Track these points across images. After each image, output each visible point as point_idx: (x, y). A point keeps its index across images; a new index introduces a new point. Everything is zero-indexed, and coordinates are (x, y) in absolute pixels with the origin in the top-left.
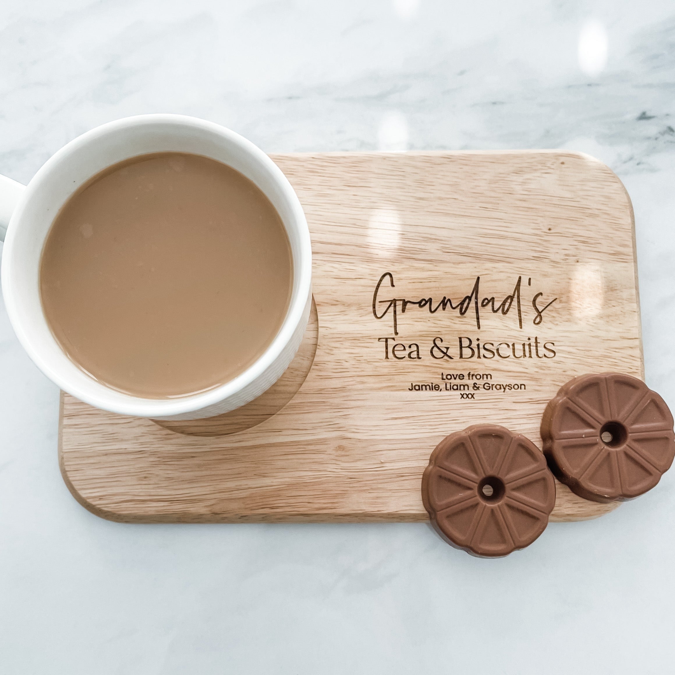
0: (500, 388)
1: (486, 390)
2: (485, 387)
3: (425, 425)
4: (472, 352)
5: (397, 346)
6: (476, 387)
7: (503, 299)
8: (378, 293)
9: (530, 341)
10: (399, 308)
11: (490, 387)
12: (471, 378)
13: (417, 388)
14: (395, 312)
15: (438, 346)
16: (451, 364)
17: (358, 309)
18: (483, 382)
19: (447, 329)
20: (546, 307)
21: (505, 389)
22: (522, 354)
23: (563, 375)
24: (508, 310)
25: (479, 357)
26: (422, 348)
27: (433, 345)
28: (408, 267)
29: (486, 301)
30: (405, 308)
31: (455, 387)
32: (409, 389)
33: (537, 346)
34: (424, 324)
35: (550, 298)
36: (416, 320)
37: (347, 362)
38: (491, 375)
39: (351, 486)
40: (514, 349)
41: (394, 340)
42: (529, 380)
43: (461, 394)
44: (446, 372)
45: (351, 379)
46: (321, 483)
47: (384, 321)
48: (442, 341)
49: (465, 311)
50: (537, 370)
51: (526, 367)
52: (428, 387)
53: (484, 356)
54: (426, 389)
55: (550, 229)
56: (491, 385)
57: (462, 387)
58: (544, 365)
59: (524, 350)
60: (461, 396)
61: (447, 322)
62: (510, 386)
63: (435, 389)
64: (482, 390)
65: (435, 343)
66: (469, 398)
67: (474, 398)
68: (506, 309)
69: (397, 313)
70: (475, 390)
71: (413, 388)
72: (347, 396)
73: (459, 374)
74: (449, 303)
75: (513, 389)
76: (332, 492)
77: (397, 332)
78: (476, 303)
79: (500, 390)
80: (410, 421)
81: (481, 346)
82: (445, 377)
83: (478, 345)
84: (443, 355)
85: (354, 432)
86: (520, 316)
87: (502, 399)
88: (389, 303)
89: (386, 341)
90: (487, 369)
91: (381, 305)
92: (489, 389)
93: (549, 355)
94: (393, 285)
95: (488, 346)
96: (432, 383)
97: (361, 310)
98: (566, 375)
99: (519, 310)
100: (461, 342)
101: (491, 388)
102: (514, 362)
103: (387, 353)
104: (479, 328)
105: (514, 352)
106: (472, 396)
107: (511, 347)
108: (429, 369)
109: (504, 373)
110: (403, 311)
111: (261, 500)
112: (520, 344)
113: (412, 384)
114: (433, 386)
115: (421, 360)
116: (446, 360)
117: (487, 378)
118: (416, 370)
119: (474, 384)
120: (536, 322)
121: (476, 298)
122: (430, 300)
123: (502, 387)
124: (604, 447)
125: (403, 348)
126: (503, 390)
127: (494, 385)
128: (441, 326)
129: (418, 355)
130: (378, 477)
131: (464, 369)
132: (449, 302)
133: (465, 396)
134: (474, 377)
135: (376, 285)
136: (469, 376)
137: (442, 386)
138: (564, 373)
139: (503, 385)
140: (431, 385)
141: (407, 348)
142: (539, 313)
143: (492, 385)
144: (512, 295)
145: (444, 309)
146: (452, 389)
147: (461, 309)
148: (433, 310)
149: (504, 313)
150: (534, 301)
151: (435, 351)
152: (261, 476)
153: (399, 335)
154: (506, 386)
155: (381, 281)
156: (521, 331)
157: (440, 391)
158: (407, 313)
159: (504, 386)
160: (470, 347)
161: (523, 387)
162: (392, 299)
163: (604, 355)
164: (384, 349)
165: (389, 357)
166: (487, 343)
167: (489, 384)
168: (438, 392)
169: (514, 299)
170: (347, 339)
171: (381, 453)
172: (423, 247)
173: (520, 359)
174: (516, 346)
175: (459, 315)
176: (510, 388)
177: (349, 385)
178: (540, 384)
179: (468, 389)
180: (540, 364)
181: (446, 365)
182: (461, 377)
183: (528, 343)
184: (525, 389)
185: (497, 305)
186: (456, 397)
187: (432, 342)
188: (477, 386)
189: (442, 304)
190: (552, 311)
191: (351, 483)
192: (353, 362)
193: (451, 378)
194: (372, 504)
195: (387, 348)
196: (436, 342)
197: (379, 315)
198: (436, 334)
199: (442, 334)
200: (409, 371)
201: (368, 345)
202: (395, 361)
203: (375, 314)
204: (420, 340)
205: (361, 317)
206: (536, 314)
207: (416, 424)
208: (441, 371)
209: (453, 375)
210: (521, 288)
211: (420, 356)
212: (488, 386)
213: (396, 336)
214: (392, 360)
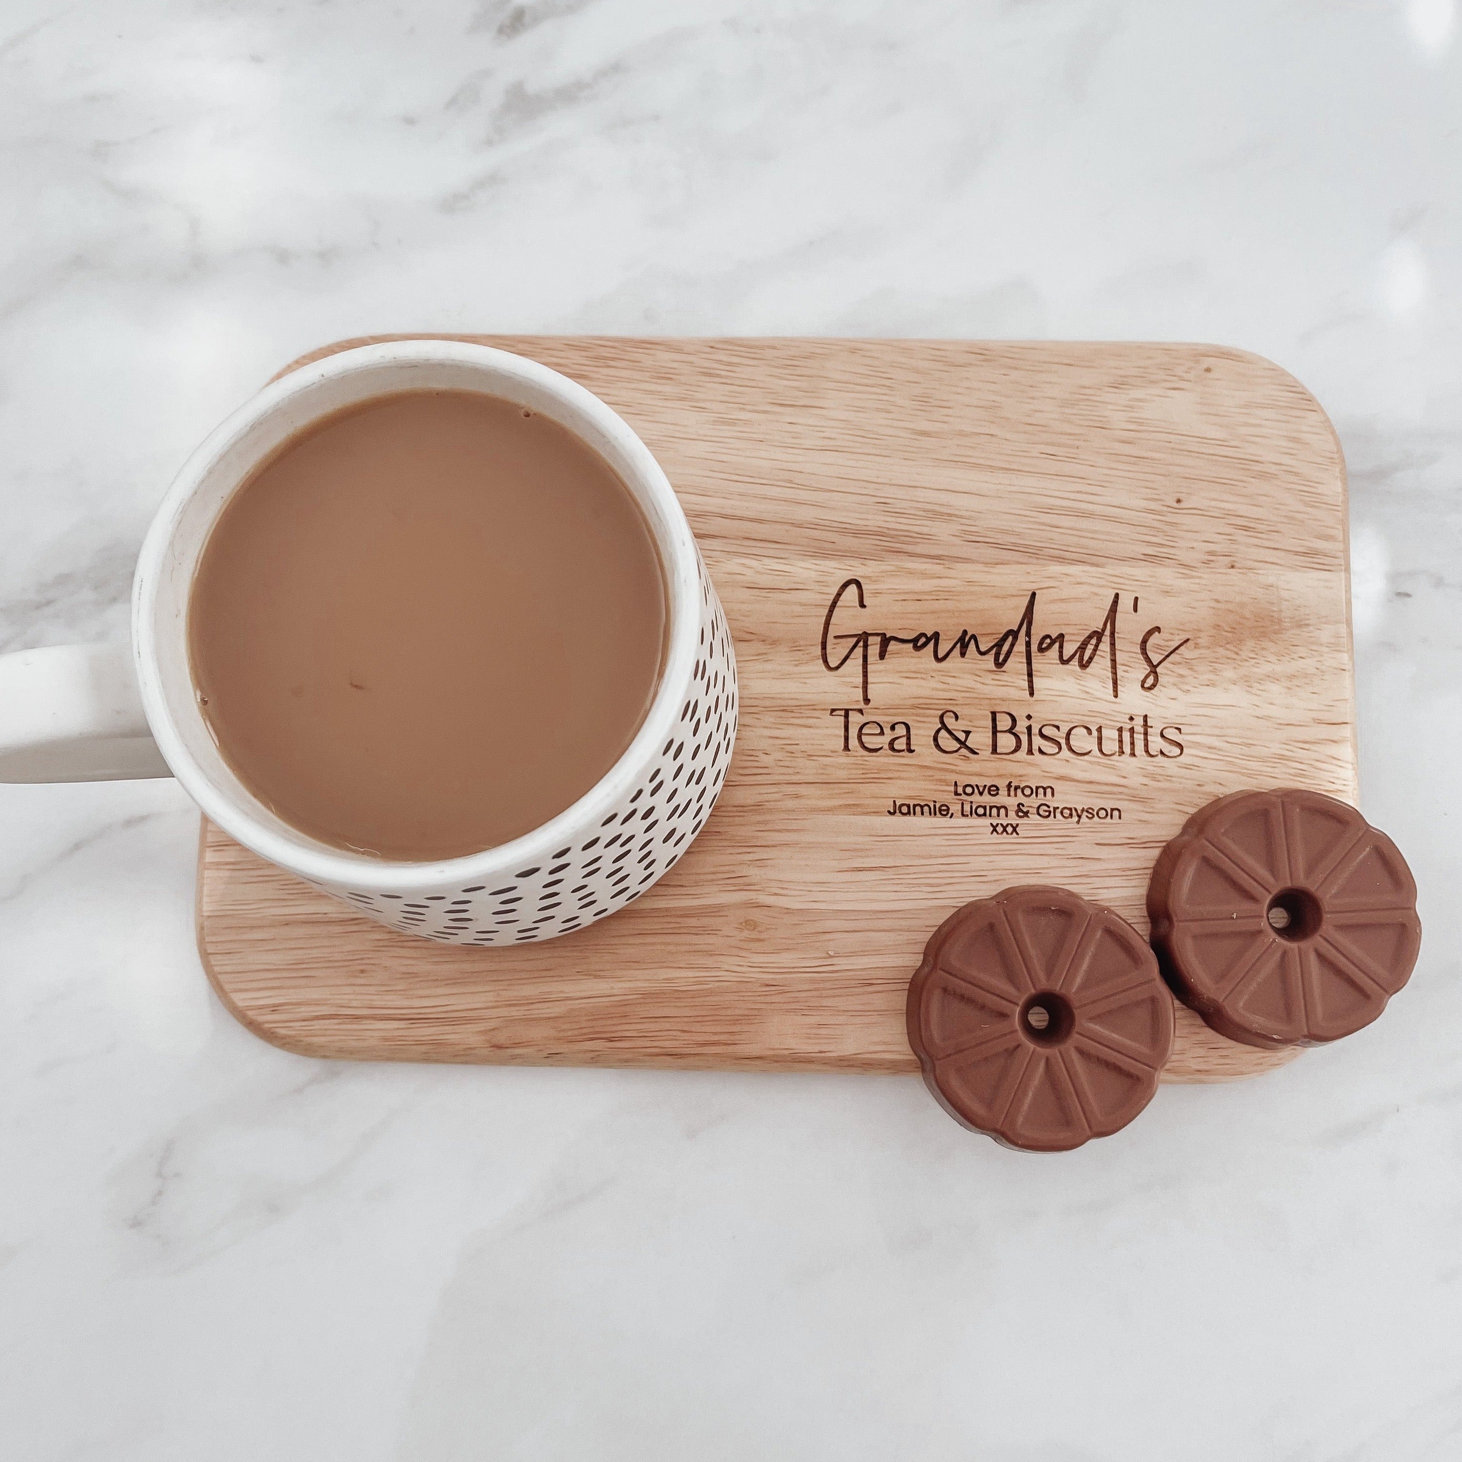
1: (1042, 819)
2: (1041, 812)
3: (919, 885)
4: (1017, 742)
5: (868, 726)
6: (1023, 812)
7: (1082, 639)
8: (833, 620)
9: (1134, 722)
10: (874, 650)
11: (1050, 812)
12: (1012, 793)
13: (905, 810)
14: (865, 657)
15: (949, 727)
16: (974, 765)
17: (792, 651)
18: (1036, 800)
19: (967, 695)
20: (1168, 656)
21: (1079, 816)
22: (1117, 749)
23: (1195, 792)
24: (1091, 659)
25: (1030, 752)
26: (918, 732)
27: (940, 726)
28: (893, 568)
29: (1048, 641)
30: (886, 651)
31: (981, 811)
32: (889, 812)
33: (1146, 734)
34: (923, 682)
35: (1177, 638)
36: (907, 675)
37: (767, 754)
38: (1052, 788)
39: (768, 999)
40: (1100, 739)
41: (862, 714)
42: (1130, 800)
43: (991, 824)
44: (963, 780)
45: (775, 789)
46: (711, 993)
47: (844, 676)
48: (957, 718)
49: (1005, 660)
50: (1145, 781)
51: (1124, 775)
52: (926, 809)
53: (1041, 751)
54: (922, 814)
55: (1179, 501)
57: (994, 811)
58: (1159, 771)
59: (1121, 741)
60: (992, 828)
61: (968, 681)
62: (1090, 811)
63: (941, 813)
64: (1034, 818)
65: (942, 722)
66: (1007, 833)
67: (1017, 834)
68: (1086, 657)
69: (870, 660)
70: (1020, 817)
71: (897, 811)
72: (765, 822)
73: (988, 785)
74: (972, 645)
75: (1096, 818)
76: (729, 1012)
77: (869, 698)
78: (1028, 644)
79: (1070, 820)
80: (889, 874)
81: (1035, 731)
82: (960, 790)
83: (1029, 728)
84: (958, 745)
85: (776, 894)
86: (1115, 673)
87: (1073, 836)
88: (855, 639)
89: (846, 716)
90: (1045, 776)
91: (838, 644)
92: (1049, 816)
93: (1170, 751)
94: (862, 605)
95: (1047, 731)
96: (935, 802)
97: (797, 653)
98: (1204, 793)
99: (1114, 661)
100: (994, 720)
101: (1052, 814)
102: (1099, 764)
103: (846, 738)
104: (1032, 694)
105: (1100, 744)
106: (1015, 830)
107: (1095, 733)
108: (928, 772)
109: (1078, 784)
110: (882, 656)
111: (590, 1024)
112: (1112, 728)
113: (894, 802)
114: (938, 806)
115: (913, 754)
116: (964, 756)
117: (1045, 794)
118: (902, 775)
119: (1018, 805)
120: (1146, 685)
121: (1028, 634)
123: (1074, 813)
124: (1274, 940)
125: (878, 731)
126: (1076, 819)
127: (1058, 808)
128: (957, 688)
129: (908, 744)
130: (822, 986)
131: (1000, 776)
132: (973, 641)
133: (1000, 829)
134: (1019, 791)
135: (830, 603)
136: (1009, 790)
137: (955, 808)
138: (1199, 789)
139: (1076, 810)
140: (932, 805)
141: (887, 730)
142: (1154, 669)
143: (1055, 809)
144: (1100, 631)
145: (963, 654)
146: (974, 815)
147: (997, 655)
148: (941, 655)
149: (1084, 666)
150: (1144, 642)
151: (942, 738)
152: (590, 975)
153: (870, 706)
154: (1083, 810)
155: (839, 595)
156: (1115, 703)
157: (951, 817)
158: (890, 662)
159: (1079, 812)
160: (1014, 731)
161: (1116, 813)
162: (861, 632)
163: (1279, 755)
164: (842, 732)
165: (850, 747)
166: (1046, 725)
167: (1049, 807)
168: (947, 819)
169: (1103, 639)
170: (768, 709)
171: (828, 936)
172: (925, 530)
173: (1111, 758)
174: (1104, 731)
175: (993, 667)
176: (1090, 816)
177: (769, 801)
178: (1151, 810)
179: (1007, 816)
180: (1151, 769)
181: (963, 766)
182: (993, 791)
183: (1130, 726)
184: (1120, 818)
185: (1070, 649)
186: (981, 830)
187: (937, 720)
188: (1025, 809)
190: (1180, 663)
191: (767, 995)
192: (779, 755)
193: (973, 793)
194: (809, 1038)
195: (847, 729)
196: (946, 720)
197: (833, 663)
198: (945, 704)
199: (957, 705)
200: (890, 775)
201: (810, 722)
202: (862, 756)
203: (826, 661)
204: (913, 714)
205: (796, 666)
206: (1147, 669)
207: (902, 881)
208: (954, 777)
209: (977, 786)
210: (1119, 616)
211: (912, 748)
212: (1046, 811)
213: (865, 706)
214: (856, 754)
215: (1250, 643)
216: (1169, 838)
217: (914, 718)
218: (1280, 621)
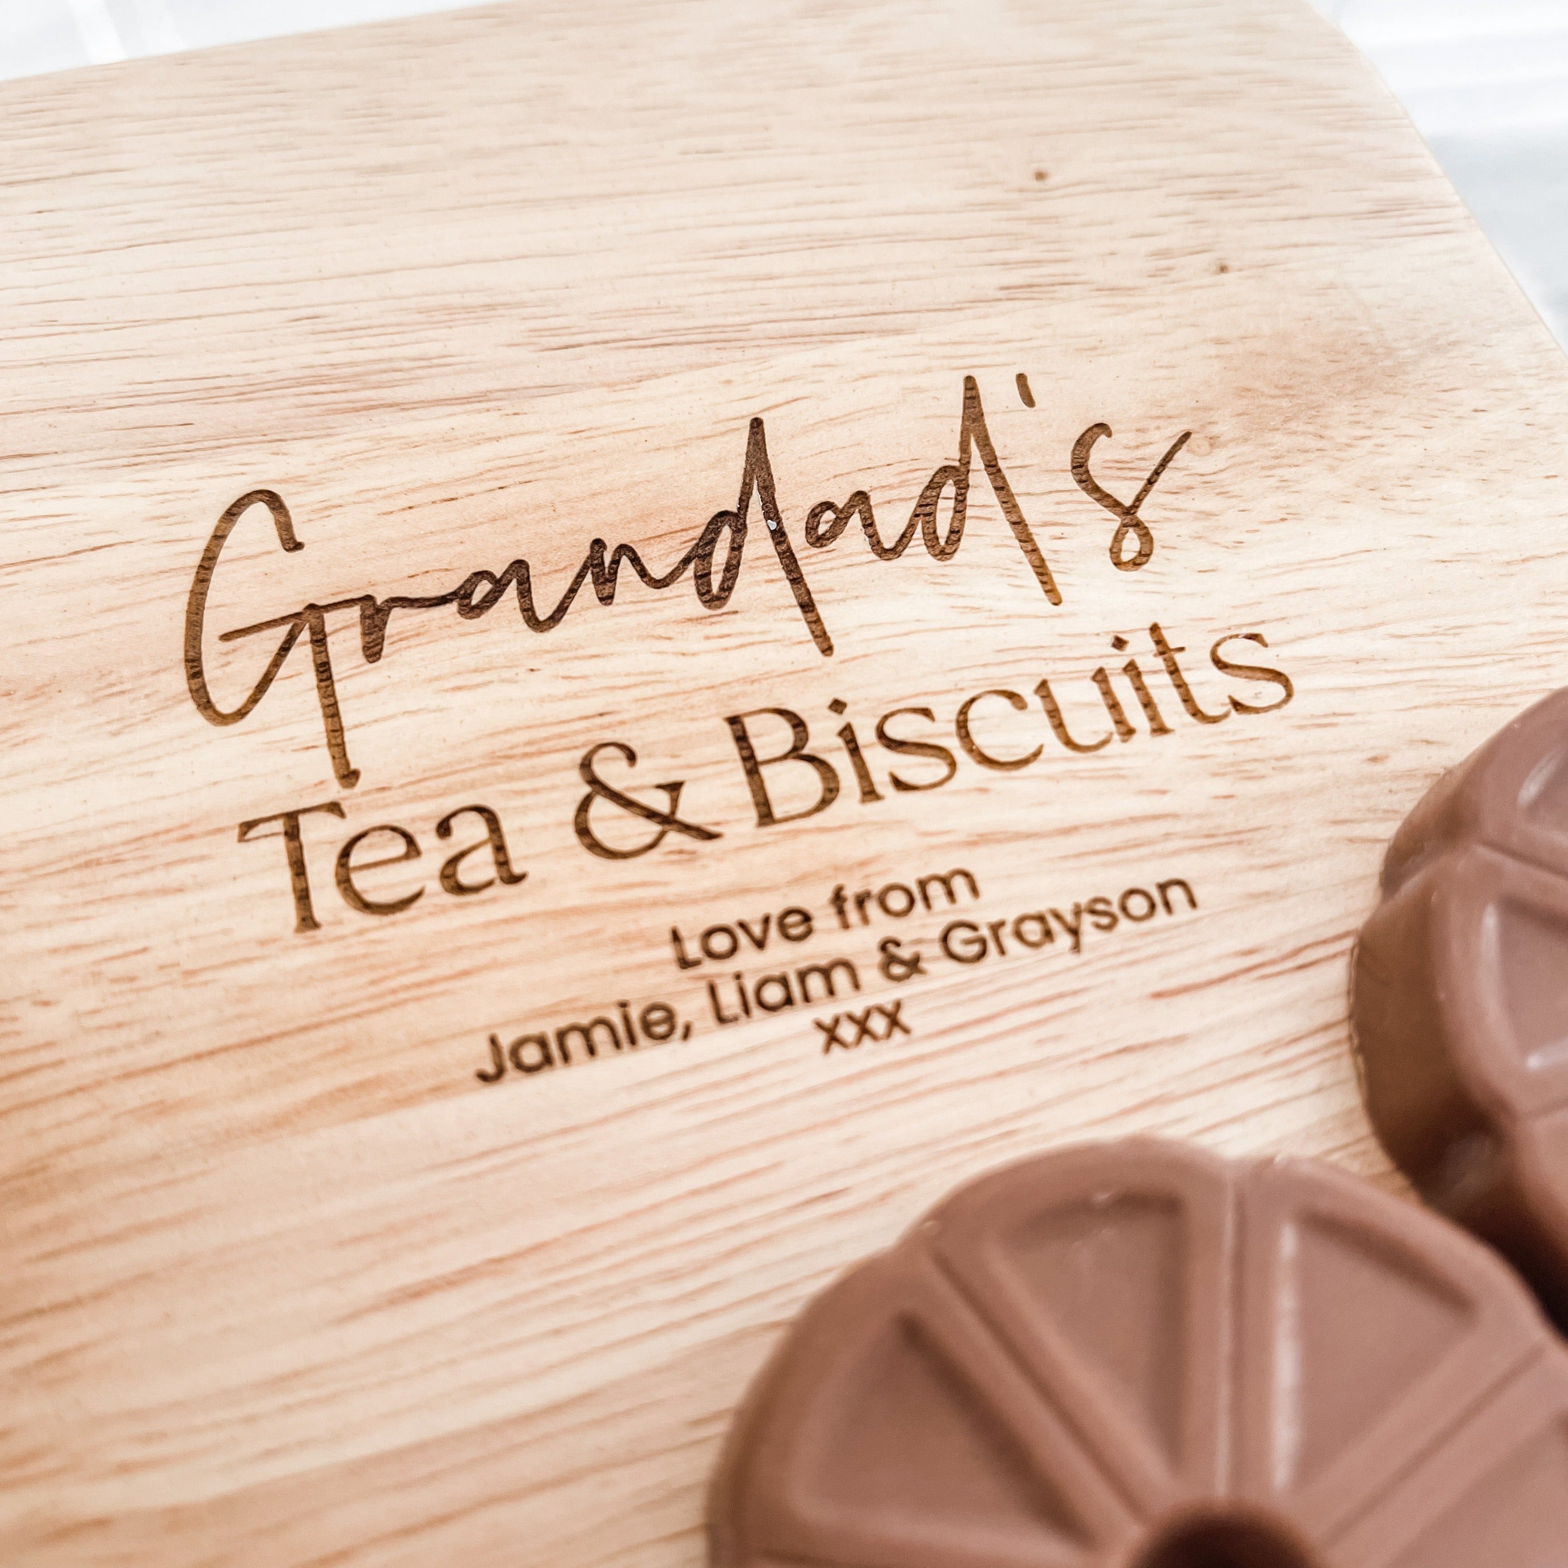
0: (1048, 934)
1: (966, 967)
2: (956, 946)
4: (824, 779)
5: (364, 842)
6: (902, 962)
7: (918, 490)
8: (213, 597)
9: (1129, 649)
10: (345, 644)
11: (983, 942)
12: (853, 915)
13: (531, 1055)
14: (324, 670)
15: (616, 786)
16: (715, 869)
17: (95, 701)
18: (930, 920)
19: (648, 691)
20: (1151, 482)
21: (1074, 932)
22: (1112, 727)
23: (1372, 779)
24: (956, 533)
25: (870, 793)
26: (527, 821)
27: (586, 789)
28: (362, 445)
30: (380, 637)
31: (773, 994)
32: (483, 1077)
33: (1174, 671)
34: (508, 691)
35: (1155, 436)
36: (458, 681)
37: (46, 1004)
38: (966, 875)
40: (1054, 713)
41: (342, 815)
42: (1200, 848)
43: (820, 1025)
44: (694, 922)
45: (80, 1105)
47: (266, 728)
48: (631, 757)
49: (727, 588)
50: (1221, 786)
51: (1156, 786)
52: (600, 1035)
53: (899, 784)
54: (592, 1051)
55: (1040, 176)
56: (985, 932)
57: (815, 983)
58: (1252, 751)
59: (1114, 706)
60: (822, 1037)
62: (1100, 907)
63: (650, 1035)
64: (941, 971)
65: (593, 781)
66: (874, 1037)
67: (906, 1031)
68: (943, 531)
69: (338, 670)
70: (899, 978)
71: (509, 1064)
72: (60, 1223)
73: (775, 911)
74: (626, 569)
75: (1124, 924)
77: (353, 766)
78: (779, 536)
79: (1048, 948)
81: (866, 735)
82: (693, 949)
83: (848, 735)
84: (654, 828)
86: (1031, 549)
87: (1075, 993)
88: (282, 631)
89: (292, 834)
90: (933, 848)
91: (235, 651)
92: (982, 954)
93: (1257, 696)
94: (292, 545)
95: (900, 729)
96: (623, 1005)
97: (114, 700)
98: (1396, 777)
99: (1019, 524)
100: (742, 739)
101: (992, 947)
102: (1074, 776)
103: (303, 896)
104: (827, 650)
105: (1059, 726)
106: (894, 1021)
107: (1035, 702)
108: (584, 925)
109: (1041, 844)
110: (373, 652)
112: (1075, 676)
113: (493, 1041)
114: (635, 1014)
115: (524, 885)
116: (681, 852)
117: (950, 894)
118: (503, 952)
119: (883, 948)
120: (1126, 556)
121: (771, 511)
122: (519, 569)
123: (1054, 925)
125: (400, 847)
126: (1064, 940)
127: (1002, 924)
128: (610, 682)
129: (503, 863)
131: (801, 880)
132: (625, 561)
133: (847, 1032)
134: (872, 908)
135: (196, 560)
136: (841, 912)
137: (691, 1007)
138: (1378, 768)
139: (1058, 916)
140: (615, 1017)
141: (427, 840)
142: (1128, 513)
143: (996, 928)
144: (957, 464)
145: (607, 599)
146: (756, 1011)
147: (703, 578)
148: (543, 611)
149: (943, 548)
150: (1079, 466)
151: (602, 819)
153: (363, 784)
154: (1077, 912)
155: (218, 537)
156: (1060, 616)
157: (686, 1035)
158: (400, 661)
159: (1069, 918)
160: (806, 751)
161: (1176, 894)
162: (298, 609)
163: (1542, 634)
164: (284, 878)
165: (318, 915)
166: (892, 714)
167: (973, 927)
168: (675, 1044)
169: (972, 479)
170: (38, 872)
172: (432, 349)
173: (1102, 752)
174: (1058, 691)
175: (699, 609)
176: (1105, 921)
177: (66, 1150)
178: (1272, 859)
179: (856, 986)
180: (1224, 752)
181: (684, 880)
182: (795, 925)
183: (1123, 662)
184: (1193, 903)
185: (892, 521)
186: (791, 1050)
187: (575, 776)
188: (905, 953)
189: (589, 578)
190: (1190, 488)
193: (734, 949)
195: (298, 868)
196: (601, 770)
197: (226, 703)
198: (588, 730)
199: (622, 723)
200: (462, 963)
201: (179, 874)
202: (361, 932)
203: (205, 704)
204: (500, 779)
205: (115, 734)
206: (1117, 521)
207: (575, 1290)
208: (665, 919)
209: (742, 925)
210: (990, 422)
211: (517, 869)
212: (969, 942)
213: (346, 792)
214: (340, 931)
215: (1343, 408)
216: (1357, 922)
217: (506, 786)
218: (1390, 352)
